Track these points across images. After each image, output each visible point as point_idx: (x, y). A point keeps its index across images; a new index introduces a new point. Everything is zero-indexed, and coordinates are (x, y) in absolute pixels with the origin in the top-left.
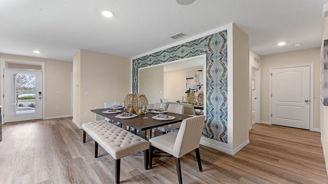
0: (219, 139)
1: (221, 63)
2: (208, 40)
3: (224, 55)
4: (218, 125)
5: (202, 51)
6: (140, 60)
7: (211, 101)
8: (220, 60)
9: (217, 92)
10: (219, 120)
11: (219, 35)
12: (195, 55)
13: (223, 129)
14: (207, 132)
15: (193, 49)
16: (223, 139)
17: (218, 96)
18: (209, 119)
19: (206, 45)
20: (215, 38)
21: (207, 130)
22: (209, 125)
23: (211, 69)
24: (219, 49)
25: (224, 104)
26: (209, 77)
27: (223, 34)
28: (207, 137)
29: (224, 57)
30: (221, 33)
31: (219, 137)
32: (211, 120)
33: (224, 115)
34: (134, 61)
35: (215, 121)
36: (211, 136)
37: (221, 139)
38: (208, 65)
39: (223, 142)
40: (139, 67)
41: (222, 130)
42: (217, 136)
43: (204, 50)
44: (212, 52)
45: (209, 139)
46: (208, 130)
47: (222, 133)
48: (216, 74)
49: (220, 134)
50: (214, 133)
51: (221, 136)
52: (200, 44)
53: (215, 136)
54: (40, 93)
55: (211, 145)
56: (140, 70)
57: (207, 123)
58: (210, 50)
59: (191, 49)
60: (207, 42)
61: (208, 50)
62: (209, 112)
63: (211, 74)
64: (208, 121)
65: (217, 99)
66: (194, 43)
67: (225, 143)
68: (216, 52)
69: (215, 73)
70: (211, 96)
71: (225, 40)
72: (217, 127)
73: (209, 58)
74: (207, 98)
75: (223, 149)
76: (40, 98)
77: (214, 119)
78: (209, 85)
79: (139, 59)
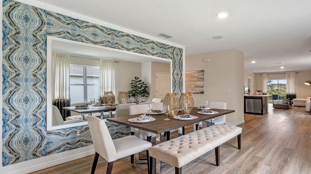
12: (164, 58)
19: (171, 53)
23: (175, 73)
24: (178, 60)
58: (174, 58)
63: (175, 76)
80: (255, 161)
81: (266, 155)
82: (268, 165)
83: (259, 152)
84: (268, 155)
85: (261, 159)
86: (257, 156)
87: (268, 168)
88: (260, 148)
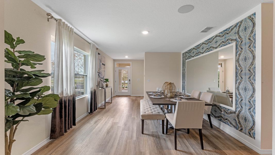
0: (248, 133)
1: (250, 50)
2: (238, 28)
3: (252, 41)
4: (247, 118)
5: (232, 40)
6: (187, 54)
7: (241, 91)
8: (249, 47)
9: (245, 81)
10: (248, 113)
11: (248, 20)
12: (227, 45)
13: (251, 123)
14: (236, 123)
15: (225, 38)
16: (251, 134)
17: (247, 86)
18: (238, 110)
19: (236, 33)
20: (244, 24)
21: (236, 121)
22: (238, 116)
23: (241, 58)
24: (248, 35)
25: (252, 96)
26: (239, 66)
27: (252, 18)
28: (236, 129)
29: (253, 43)
30: (250, 17)
31: (247, 131)
32: (240, 112)
33: (252, 107)
34: (183, 54)
35: (244, 113)
36: (240, 129)
37: (250, 134)
38: (237, 53)
39: (252, 137)
40: (186, 60)
41: (251, 125)
42: (245, 129)
43: (234, 38)
44: (241, 39)
45: (238, 131)
46: (238, 121)
47: (251, 127)
48: (245, 63)
49: (248, 128)
50: (243, 126)
51: (250, 130)
52: (231, 33)
53: (244, 129)
54: (130, 80)
55: (239, 138)
56: (187, 62)
57: (236, 114)
58: (240, 37)
59: (223, 39)
60: (237, 30)
61: (237, 37)
62: (238, 103)
63: (241, 62)
64: (237, 112)
65: (245, 89)
66: (226, 32)
67: (253, 139)
68: (245, 38)
69: (244, 61)
70: (241, 86)
71: (254, 24)
72: (245, 120)
73: (238, 46)
74: (236, 88)
75: (250, 144)
76: (130, 83)
77: (243, 111)
78: (238, 74)
79: (186, 52)
80: (127, 127)
81: (121, 134)
82: (119, 126)
83: (128, 135)
84: (120, 134)
85: (124, 129)
86: (127, 131)
87: (119, 125)
88: (128, 141)
